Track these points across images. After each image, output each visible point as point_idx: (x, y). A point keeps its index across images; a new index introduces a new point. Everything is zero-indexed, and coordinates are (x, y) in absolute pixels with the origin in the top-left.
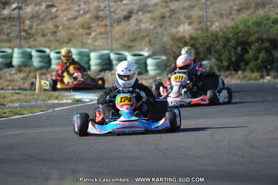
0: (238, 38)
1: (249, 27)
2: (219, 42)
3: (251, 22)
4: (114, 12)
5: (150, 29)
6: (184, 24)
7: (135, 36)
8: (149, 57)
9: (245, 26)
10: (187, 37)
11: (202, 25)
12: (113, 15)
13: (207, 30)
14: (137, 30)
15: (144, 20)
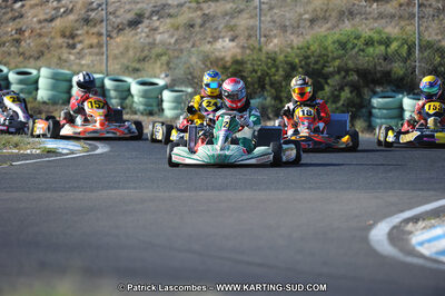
0: (308, 64)
1: (326, 49)
2: (277, 71)
3: (330, 40)
4: (114, 13)
5: (170, 44)
6: (223, 37)
7: (146, 53)
8: (165, 87)
9: (320, 45)
10: (228, 59)
11: (252, 41)
12: (111, 17)
13: (260, 50)
14: (149, 44)
15: (161, 30)
